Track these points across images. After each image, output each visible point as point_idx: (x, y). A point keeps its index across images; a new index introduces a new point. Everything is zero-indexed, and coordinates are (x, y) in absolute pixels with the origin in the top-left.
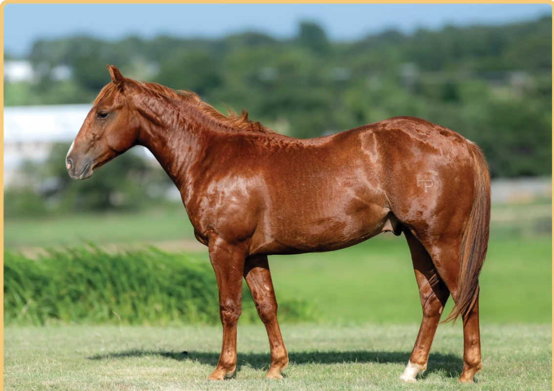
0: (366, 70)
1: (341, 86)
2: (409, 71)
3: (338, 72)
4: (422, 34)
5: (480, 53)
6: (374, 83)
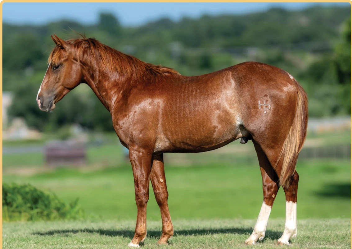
2: (176, 47)
5: (226, 34)
6: (152, 56)
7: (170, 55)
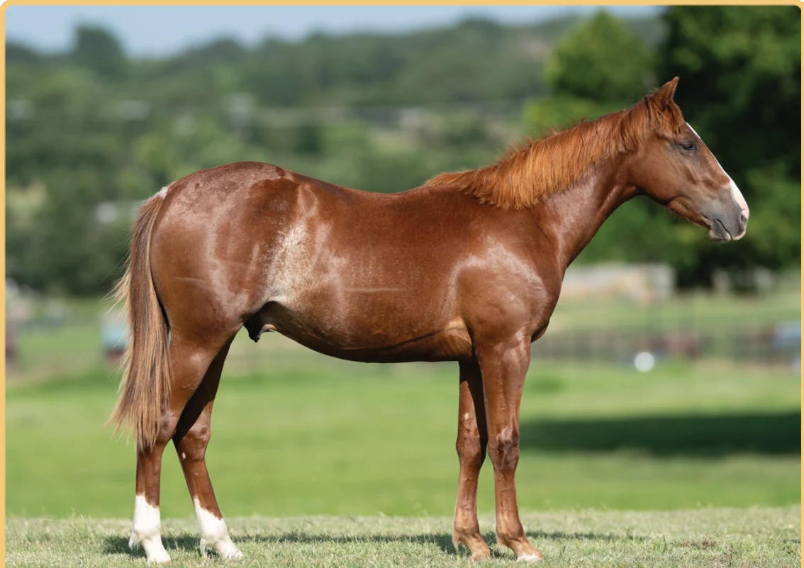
0: (176, 104)
1: (134, 129)
3: (129, 107)
4: (273, 47)
6: (184, 125)
7: (226, 124)
